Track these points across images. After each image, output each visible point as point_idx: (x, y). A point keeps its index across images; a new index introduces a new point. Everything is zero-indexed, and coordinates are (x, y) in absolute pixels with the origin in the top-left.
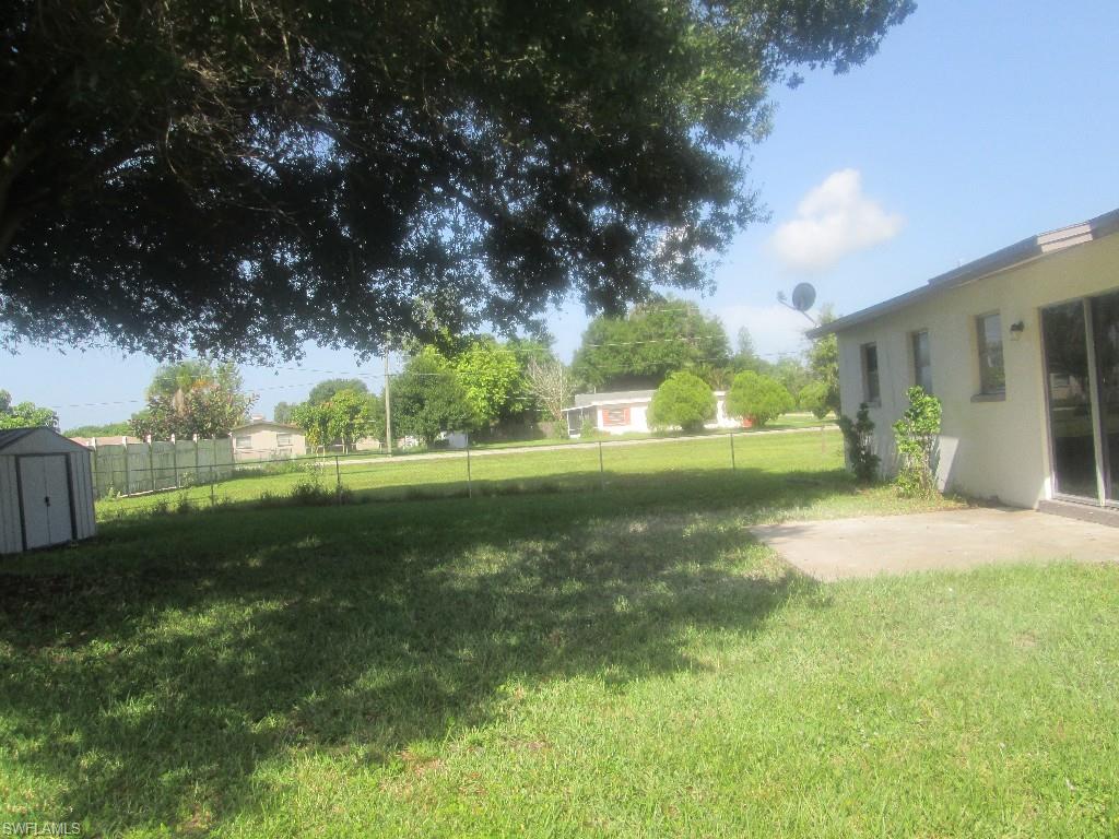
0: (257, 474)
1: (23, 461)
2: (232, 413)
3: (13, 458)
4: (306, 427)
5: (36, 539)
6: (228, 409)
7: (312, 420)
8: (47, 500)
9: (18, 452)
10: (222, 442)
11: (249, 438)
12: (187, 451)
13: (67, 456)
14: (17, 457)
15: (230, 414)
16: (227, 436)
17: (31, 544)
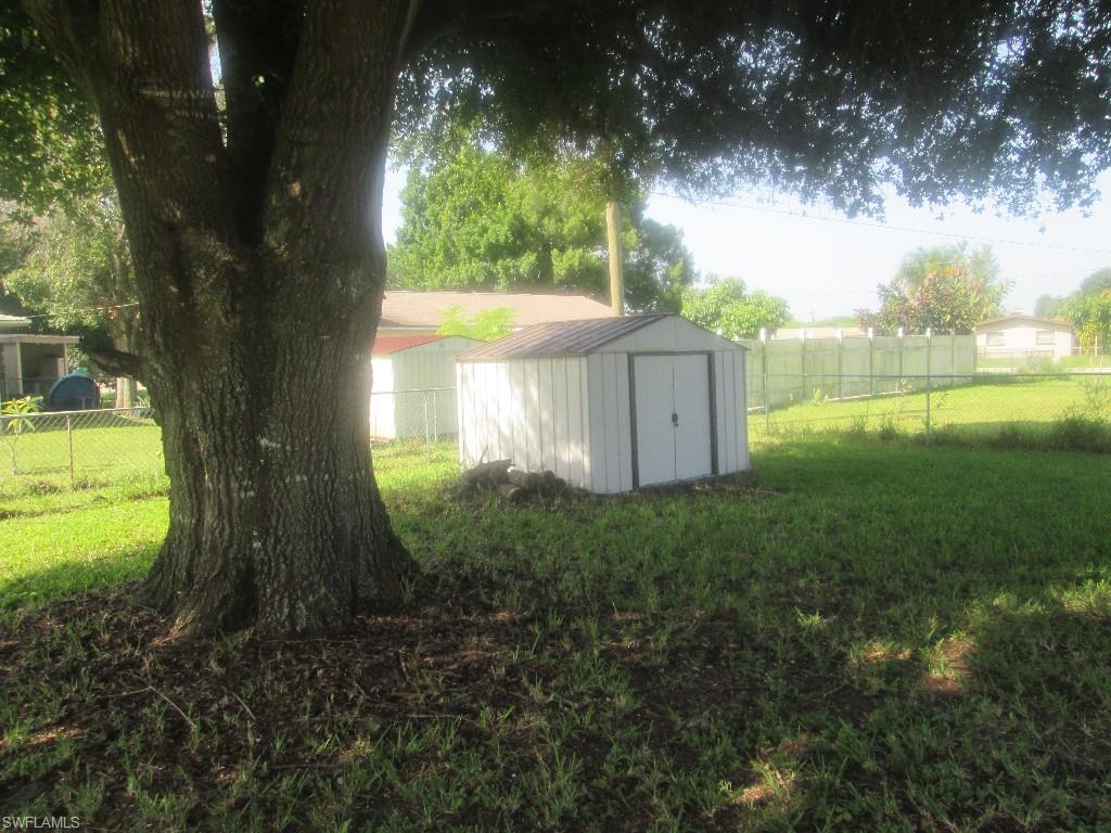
0: (1005, 380)
1: (638, 361)
2: (978, 304)
3: (625, 357)
4: (1079, 323)
5: (655, 473)
6: (973, 300)
7: (1086, 315)
8: (675, 418)
9: (633, 349)
10: (962, 339)
11: (1002, 334)
12: (917, 349)
13: (710, 356)
14: (631, 357)
15: (975, 305)
16: (968, 332)
17: (645, 480)
